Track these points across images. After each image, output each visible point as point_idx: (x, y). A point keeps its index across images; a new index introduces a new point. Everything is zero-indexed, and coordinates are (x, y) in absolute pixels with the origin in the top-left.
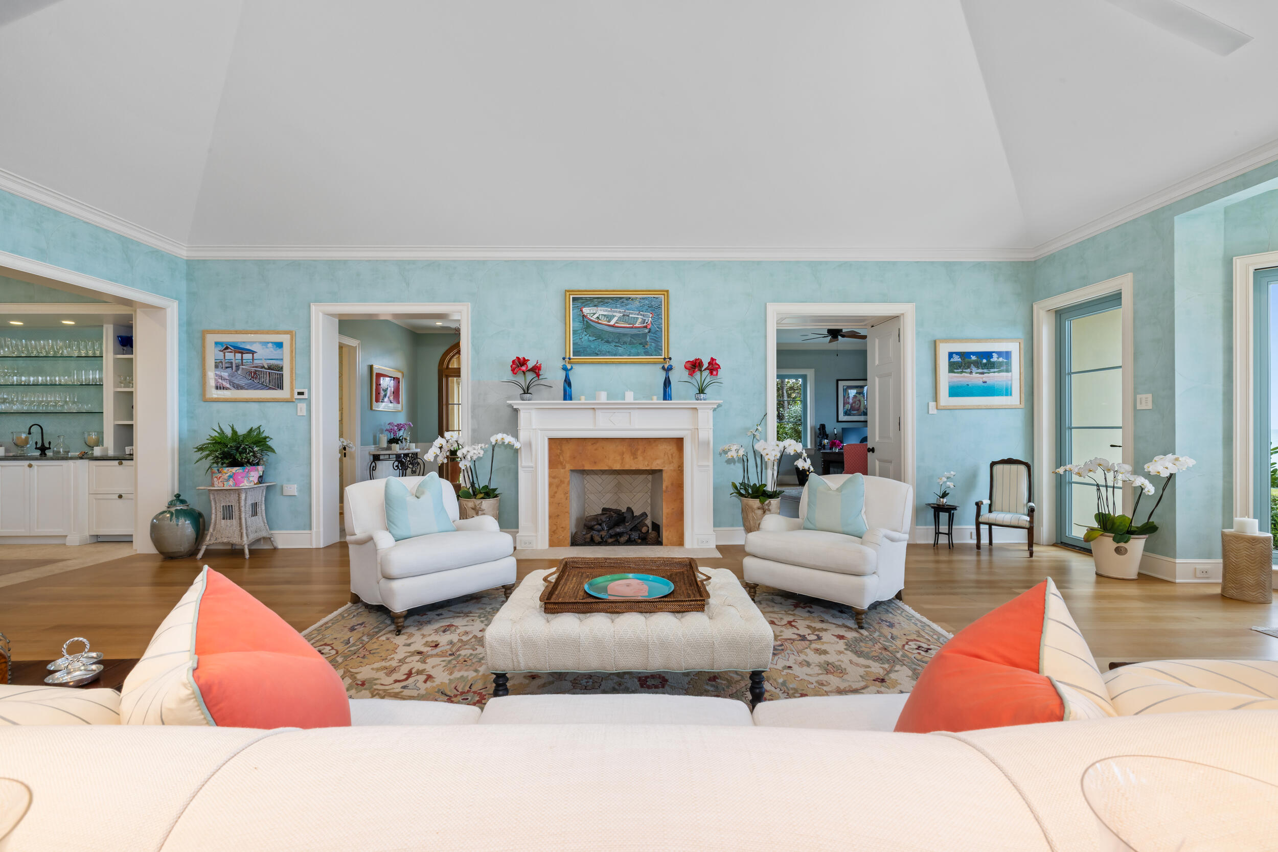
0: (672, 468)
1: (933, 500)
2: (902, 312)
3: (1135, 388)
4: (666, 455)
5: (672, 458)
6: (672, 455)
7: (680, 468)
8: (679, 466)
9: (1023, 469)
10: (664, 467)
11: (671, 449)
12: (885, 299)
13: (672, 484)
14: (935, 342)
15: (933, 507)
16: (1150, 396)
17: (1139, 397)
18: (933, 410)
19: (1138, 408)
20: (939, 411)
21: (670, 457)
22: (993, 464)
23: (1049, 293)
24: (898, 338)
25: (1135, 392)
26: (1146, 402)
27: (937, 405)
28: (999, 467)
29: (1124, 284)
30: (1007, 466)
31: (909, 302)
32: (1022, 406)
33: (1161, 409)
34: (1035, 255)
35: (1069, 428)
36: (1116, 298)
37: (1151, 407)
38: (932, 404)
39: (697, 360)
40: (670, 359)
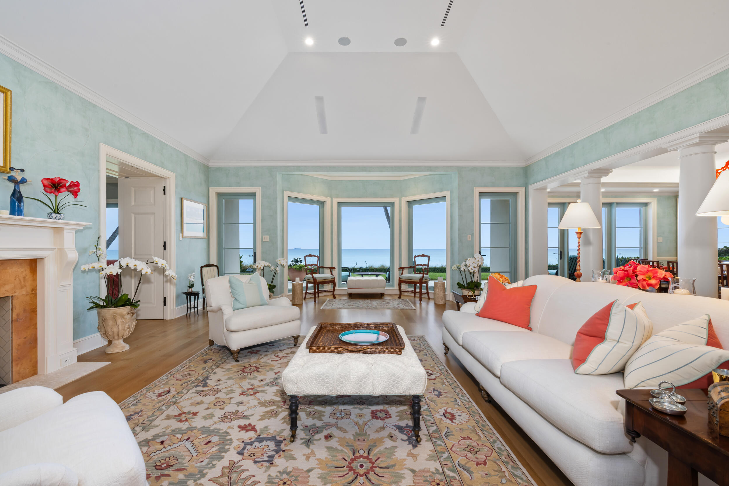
0: (24, 293)
1: (186, 291)
2: (169, 177)
3: (262, 233)
4: (17, 279)
5: (24, 281)
6: (24, 278)
7: (33, 292)
8: (33, 290)
9: (215, 268)
10: (15, 292)
11: (24, 271)
12: (162, 166)
13: (25, 311)
14: (182, 199)
15: (186, 294)
16: (268, 236)
17: (264, 236)
18: (181, 239)
19: (263, 241)
20: (184, 239)
21: (22, 281)
22: (202, 267)
23: (219, 186)
24: (163, 192)
25: (262, 234)
26: (267, 238)
27: (183, 235)
28: (204, 269)
29: (258, 191)
30: (208, 268)
31: (172, 171)
32: (207, 238)
33: (273, 241)
34: (211, 164)
35: (224, 249)
36: (253, 195)
37: (268, 241)
38: (181, 234)
39: (57, 180)
40: (22, 170)
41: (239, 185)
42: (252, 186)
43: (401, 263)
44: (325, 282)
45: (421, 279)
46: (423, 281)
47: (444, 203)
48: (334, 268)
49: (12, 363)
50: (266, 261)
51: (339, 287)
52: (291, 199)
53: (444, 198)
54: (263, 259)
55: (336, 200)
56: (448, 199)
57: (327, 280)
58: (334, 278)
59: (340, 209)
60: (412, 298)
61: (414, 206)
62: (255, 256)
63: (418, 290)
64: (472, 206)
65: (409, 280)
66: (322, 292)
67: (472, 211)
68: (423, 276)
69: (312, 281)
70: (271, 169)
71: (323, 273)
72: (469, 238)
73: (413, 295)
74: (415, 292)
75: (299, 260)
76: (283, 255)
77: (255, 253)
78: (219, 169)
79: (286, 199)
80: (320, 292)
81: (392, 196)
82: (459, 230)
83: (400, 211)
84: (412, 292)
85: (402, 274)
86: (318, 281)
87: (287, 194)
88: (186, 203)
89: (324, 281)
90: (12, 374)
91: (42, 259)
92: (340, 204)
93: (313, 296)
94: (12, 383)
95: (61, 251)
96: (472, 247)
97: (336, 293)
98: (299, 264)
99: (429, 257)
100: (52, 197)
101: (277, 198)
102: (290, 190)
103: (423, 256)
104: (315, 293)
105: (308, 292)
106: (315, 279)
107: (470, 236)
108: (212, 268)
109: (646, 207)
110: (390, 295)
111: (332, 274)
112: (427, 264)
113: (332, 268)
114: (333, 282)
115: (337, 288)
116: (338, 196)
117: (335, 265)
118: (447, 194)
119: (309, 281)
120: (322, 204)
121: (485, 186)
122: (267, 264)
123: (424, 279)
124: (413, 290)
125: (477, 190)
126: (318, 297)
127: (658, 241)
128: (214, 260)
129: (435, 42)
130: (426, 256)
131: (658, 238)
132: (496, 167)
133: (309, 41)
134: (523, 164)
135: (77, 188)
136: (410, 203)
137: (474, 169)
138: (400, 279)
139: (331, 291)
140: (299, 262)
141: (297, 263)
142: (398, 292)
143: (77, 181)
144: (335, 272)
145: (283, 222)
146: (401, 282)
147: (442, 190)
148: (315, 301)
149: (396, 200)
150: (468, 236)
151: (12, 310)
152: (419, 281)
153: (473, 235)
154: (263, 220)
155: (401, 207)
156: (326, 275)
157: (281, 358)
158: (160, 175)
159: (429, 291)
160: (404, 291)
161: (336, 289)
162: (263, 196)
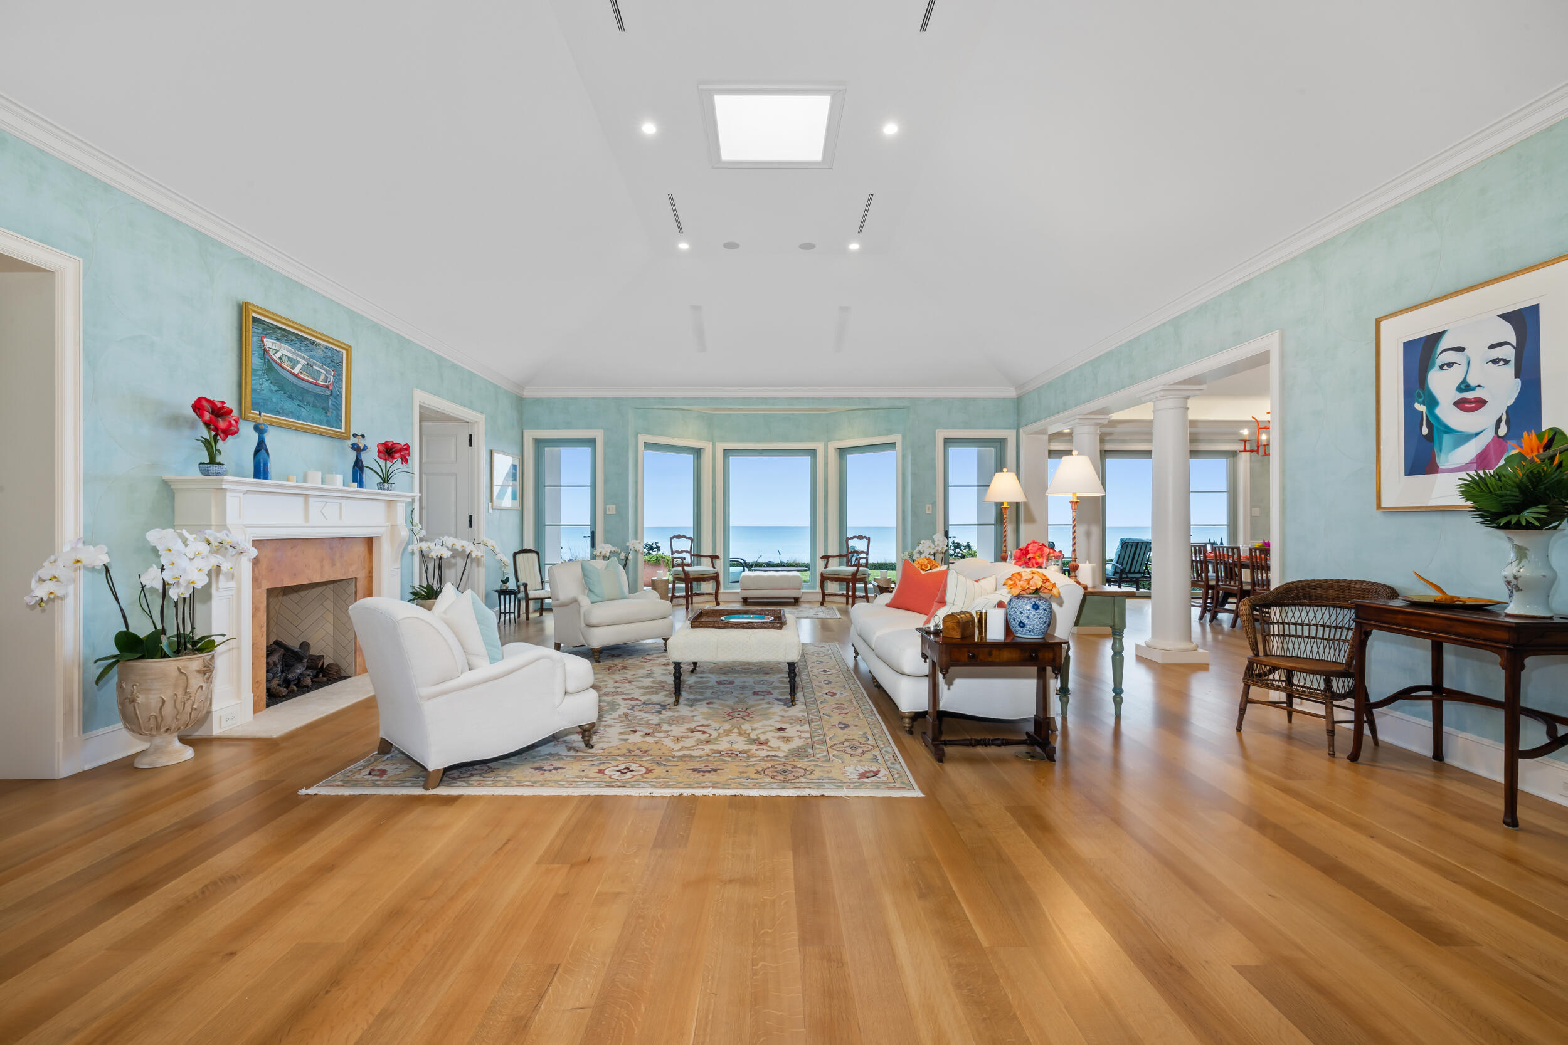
0: (364, 574)
1: (498, 586)
2: (477, 420)
3: (604, 501)
4: (360, 559)
5: (364, 563)
6: (364, 559)
7: (370, 575)
8: (370, 573)
9: (535, 555)
10: (358, 574)
11: (362, 551)
14: (491, 451)
16: (614, 506)
17: (607, 506)
18: (491, 511)
19: (607, 513)
20: (494, 511)
22: (515, 554)
23: (537, 427)
24: (468, 443)
25: (606, 503)
26: (612, 509)
27: (492, 505)
28: (519, 557)
29: (599, 435)
30: (525, 555)
31: (482, 413)
32: (520, 509)
33: (621, 514)
34: (526, 394)
35: (545, 525)
36: (591, 442)
37: (614, 513)
38: (490, 504)
39: (391, 444)
40: (363, 436)
41: (569, 426)
42: (589, 427)
43: (827, 550)
44: (701, 578)
45: (855, 574)
46: (858, 577)
47: (893, 452)
48: (717, 557)
49: (355, 653)
50: (613, 545)
51: (724, 589)
52: (648, 445)
53: (892, 445)
54: (606, 541)
55: (721, 446)
56: (899, 446)
57: (706, 576)
58: (717, 573)
59: (727, 460)
60: (844, 606)
61: (849, 457)
62: (593, 536)
63: (850, 593)
64: (934, 460)
65: (836, 576)
66: (697, 595)
67: (933, 467)
68: (858, 570)
69: (683, 577)
70: (619, 402)
71: (700, 565)
72: (929, 509)
73: (844, 600)
74: (847, 596)
75: (654, 546)
76: (636, 535)
77: (593, 533)
78: (538, 401)
79: (641, 446)
80: (694, 595)
81: (812, 439)
82: (912, 497)
83: (826, 464)
84: (842, 595)
85: (826, 567)
86: (691, 577)
87: (643, 438)
88: (496, 456)
89: (701, 576)
90: (356, 666)
91: (378, 538)
92: (727, 453)
93: (683, 601)
94: (356, 675)
95: (393, 527)
96: (933, 524)
97: (720, 598)
98: (656, 553)
99: (869, 539)
100: (382, 462)
101: (628, 448)
102: (647, 432)
103: (860, 537)
104: (686, 597)
105: (675, 596)
106: (686, 574)
107: (931, 506)
108: (530, 555)
109: (1235, 458)
110: (809, 602)
111: (714, 567)
112: (866, 550)
113: (714, 557)
114: (715, 578)
115: (722, 590)
116: (723, 439)
117: (719, 552)
118: (897, 438)
119: (678, 576)
120: (697, 452)
121: (954, 428)
122: (615, 549)
123: (858, 574)
124: (845, 592)
125: (941, 435)
126: (692, 603)
127: (1253, 515)
128: (529, 544)
129: (854, 247)
130: (865, 537)
131: (1253, 509)
132: (970, 399)
133: (684, 246)
134: (1012, 394)
135: (407, 452)
136: (843, 452)
137: (937, 401)
138: (822, 574)
139: (712, 594)
140: (655, 550)
141: (651, 552)
142: (820, 598)
143: (407, 444)
144: (719, 564)
145: (636, 483)
146: (824, 579)
147: (890, 432)
148: (687, 608)
149: (819, 446)
150: (927, 506)
151: (356, 593)
152: (850, 577)
153: (934, 504)
154: (606, 481)
155: (827, 457)
156: (705, 567)
157: (650, 660)
158: (464, 419)
159: (869, 595)
160: (829, 595)
161: (719, 591)
162: (606, 444)
